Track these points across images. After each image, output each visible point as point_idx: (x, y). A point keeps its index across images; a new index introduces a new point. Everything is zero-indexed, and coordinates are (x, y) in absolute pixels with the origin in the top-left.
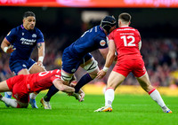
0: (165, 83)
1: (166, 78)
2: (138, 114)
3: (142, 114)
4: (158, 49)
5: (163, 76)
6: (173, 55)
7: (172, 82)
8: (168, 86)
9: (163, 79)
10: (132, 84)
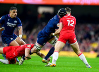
0: (88, 50)
1: (88, 47)
2: (71, 69)
3: (73, 68)
4: (83, 30)
5: (86, 46)
6: (92, 33)
7: (91, 49)
8: (89, 51)
9: (86, 48)
10: (67, 51)
